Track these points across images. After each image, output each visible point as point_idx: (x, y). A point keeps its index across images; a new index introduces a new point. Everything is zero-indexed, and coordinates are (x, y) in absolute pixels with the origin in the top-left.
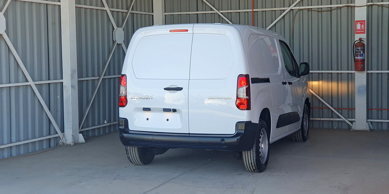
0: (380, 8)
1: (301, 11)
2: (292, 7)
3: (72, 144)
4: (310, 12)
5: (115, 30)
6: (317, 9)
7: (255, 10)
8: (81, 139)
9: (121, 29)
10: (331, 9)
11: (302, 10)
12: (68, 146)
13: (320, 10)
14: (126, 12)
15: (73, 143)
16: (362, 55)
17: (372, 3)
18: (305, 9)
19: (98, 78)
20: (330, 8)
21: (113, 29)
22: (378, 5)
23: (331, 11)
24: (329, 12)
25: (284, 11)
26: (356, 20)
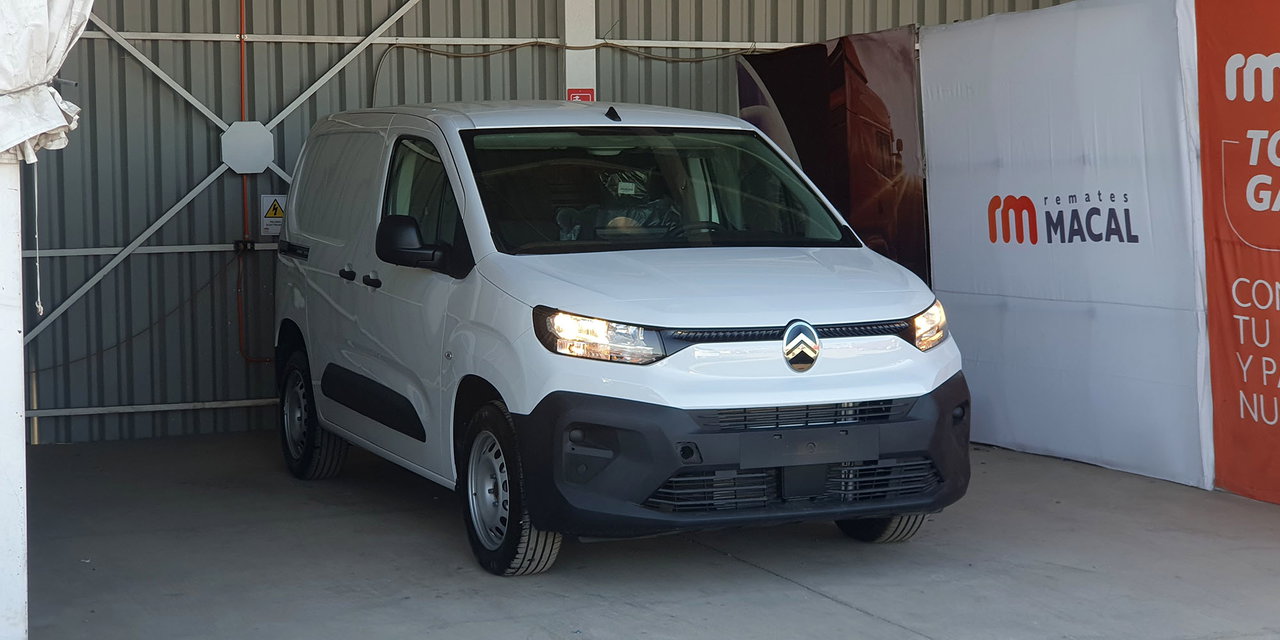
0: (618, 56)
1: (394, 52)
2: (375, 38)
4: (423, 55)
6: (444, 49)
7: (247, 38)
10: (486, 51)
11: (400, 48)
13: (451, 50)
17: (602, 41)
18: (410, 46)
20: (483, 48)
22: (613, 47)
23: (486, 56)
24: (480, 60)
25: (342, 46)
26: (568, 87)
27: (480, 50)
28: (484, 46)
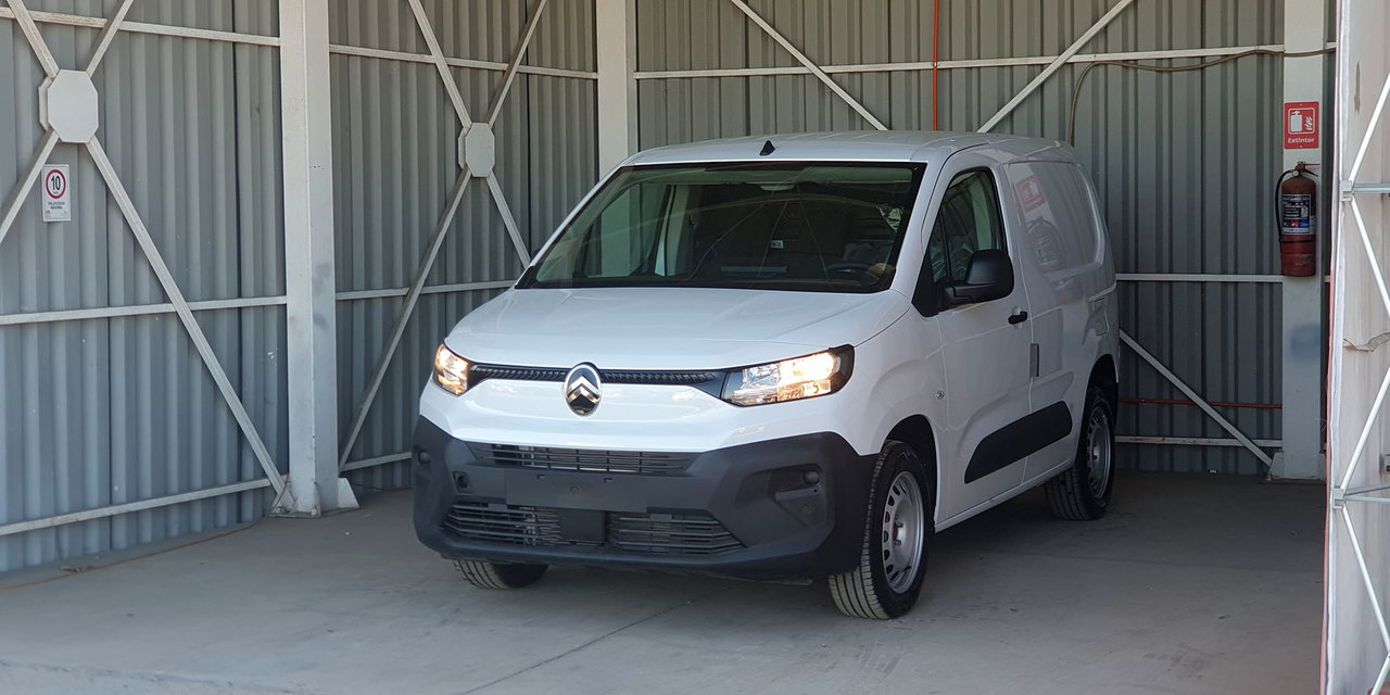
1: (1102, 69)
2: (1069, 55)
3: (314, 512)
4: (1131, 73)
5: (464, 131)
6: (1154, 64)
7: (942, 65)
8: (345, 494)
9: (484, 129)
10: (1202, 63)
11: (1106, 64)
12: (302, 517)
13: (1165, 64)
14: (504, 72)
15: (319, 508)
16: (1307, 220)
18: (1114, 62)
19: (403, 292)
20: (1199, 59)
21: (459, 126)
23: (1202, 69)
24: (1198, 73)
25: (1042, 67)
26: (1286, 100)
27: (1198, 61)
28: (1202, 57)
